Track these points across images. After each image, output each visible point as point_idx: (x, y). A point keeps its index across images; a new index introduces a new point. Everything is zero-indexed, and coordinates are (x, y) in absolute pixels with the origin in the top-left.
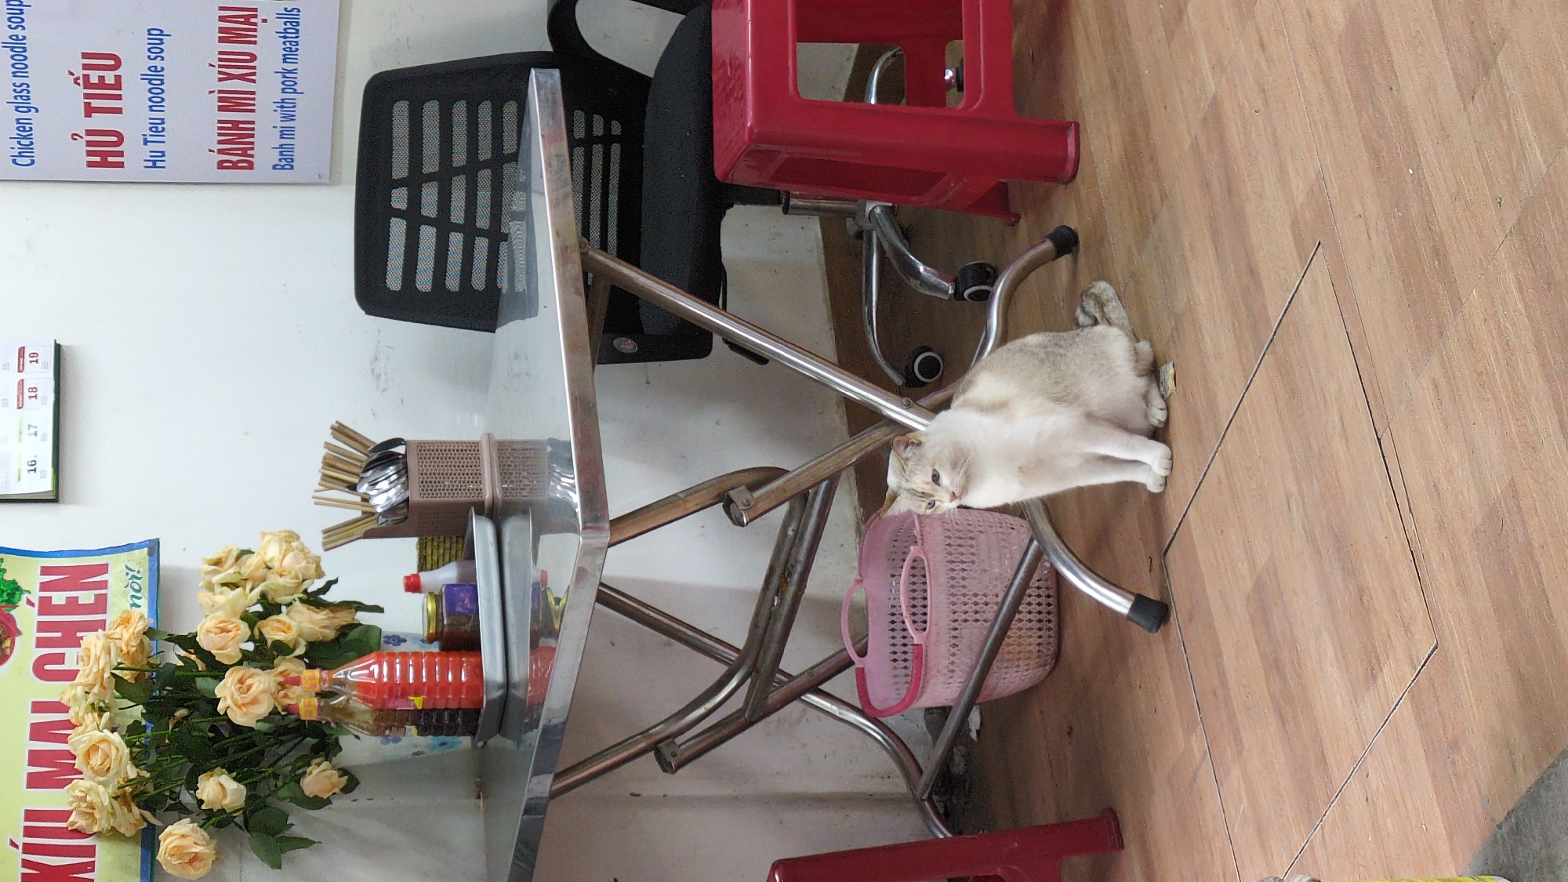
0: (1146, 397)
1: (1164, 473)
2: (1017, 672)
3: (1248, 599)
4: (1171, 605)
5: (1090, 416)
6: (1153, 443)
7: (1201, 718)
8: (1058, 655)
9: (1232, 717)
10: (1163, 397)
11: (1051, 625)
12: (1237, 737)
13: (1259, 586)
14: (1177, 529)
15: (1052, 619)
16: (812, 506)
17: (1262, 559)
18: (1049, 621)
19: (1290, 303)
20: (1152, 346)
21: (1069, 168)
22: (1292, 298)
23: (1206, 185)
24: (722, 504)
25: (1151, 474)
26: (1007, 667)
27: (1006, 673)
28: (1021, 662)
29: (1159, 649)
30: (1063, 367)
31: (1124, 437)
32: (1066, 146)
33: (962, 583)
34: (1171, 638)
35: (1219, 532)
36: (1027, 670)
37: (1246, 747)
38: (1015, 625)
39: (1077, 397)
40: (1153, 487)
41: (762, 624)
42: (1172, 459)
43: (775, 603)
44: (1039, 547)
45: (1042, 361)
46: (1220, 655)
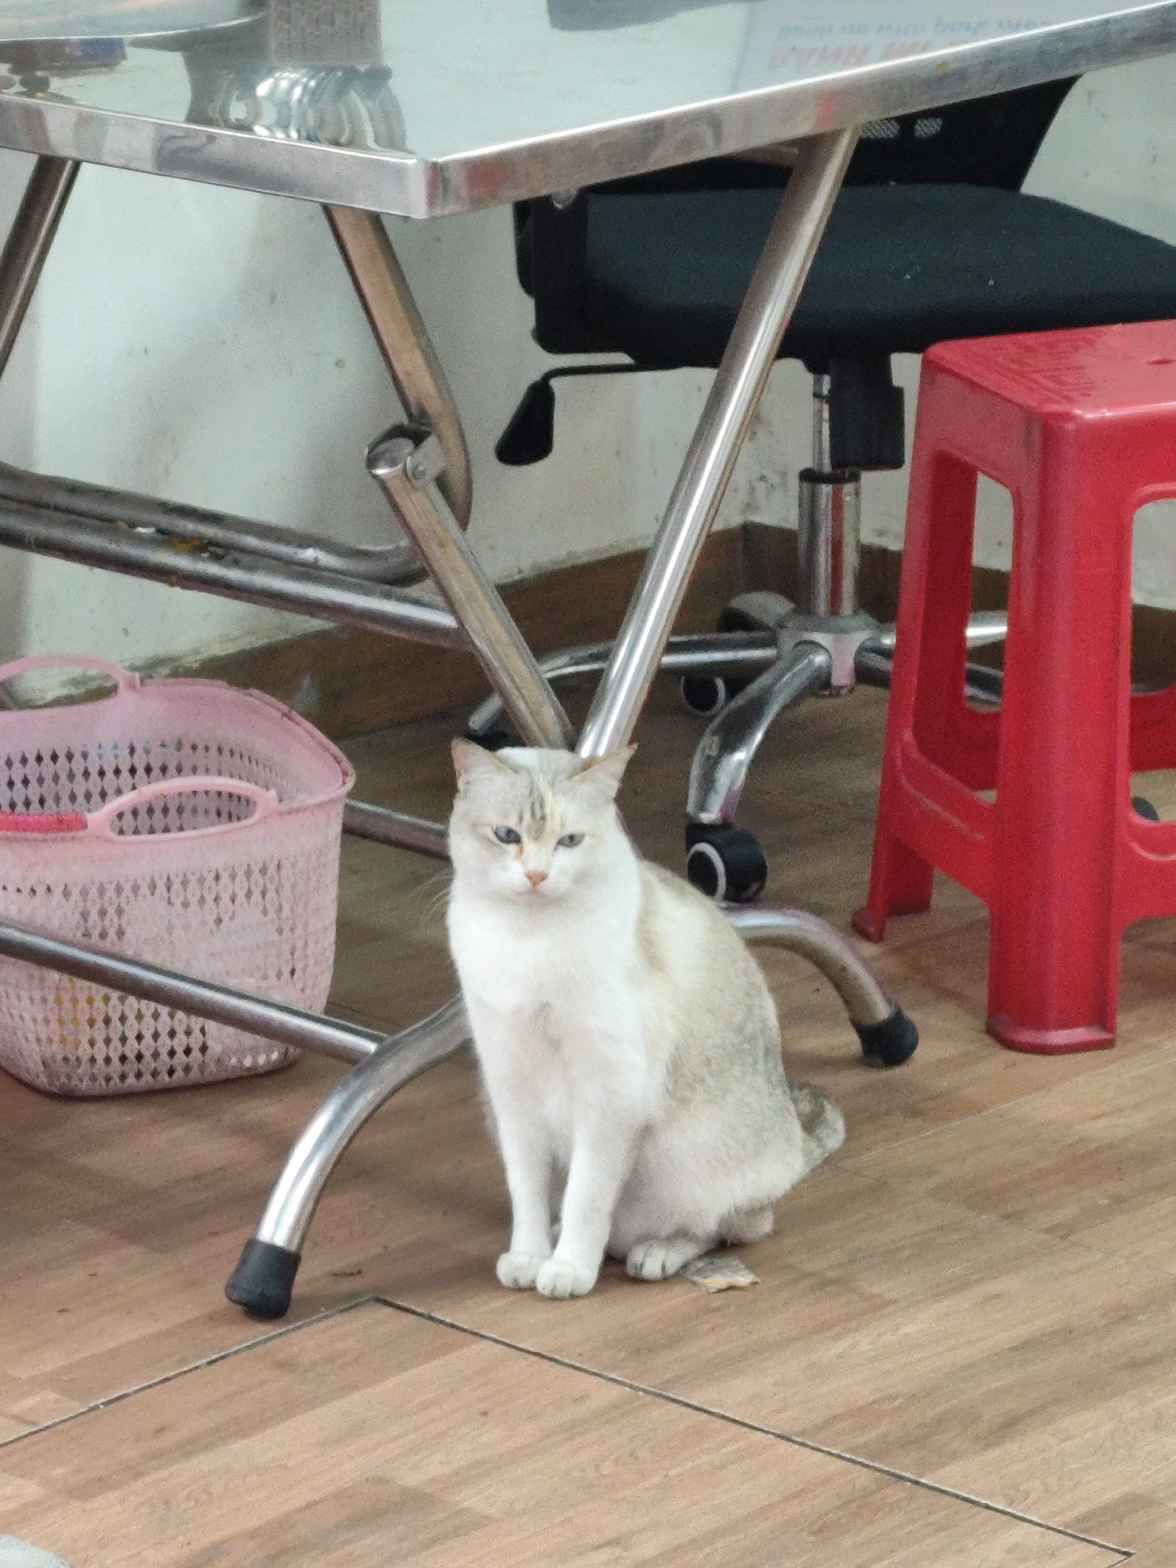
0: (681, 1234)
1: (543, 1284)
2: (35, 1020)
3: (381, 1481)
4: (288, 1322)
5: (646, 1133)
6: (598, 1257)
7: (96, 1407)
8: (69, 1097)
9: (134, 1471)
10: (685, 1267)
11: (131, 1080)
12: (100, 1485)
13: (416, 1501)
14: (441, 1322)
15: (143, 1080)
16: (387, 596)
17: (472, 1499)
18: (139, 1075)
19: (987, 1507)
20: (768, 1236)
21: (1028, 1036)
22: (997, 1510)
23: (1122, 1316)
24: (405, 421)
25: (536, 1260)
26: (44, 1000)
27: (32, 999)
28: (54, 1025)
29: (186, 1309)
30: (736, 1071)
31: (607, 1203)
32: (1065, 1026)
33: (210, 898)
34: (223, 1330)
35: (484, 1406)
36: (38, 1040)
37: (88, 1506)
38: (148, 1007)
39: (684, 1102)
40: (506, 1268)
41: (81, 504)
42: (573, 1297)
43: (140, 530)
44: (366, 1054)
45: (740, 1030)
46: (242, 1434)
